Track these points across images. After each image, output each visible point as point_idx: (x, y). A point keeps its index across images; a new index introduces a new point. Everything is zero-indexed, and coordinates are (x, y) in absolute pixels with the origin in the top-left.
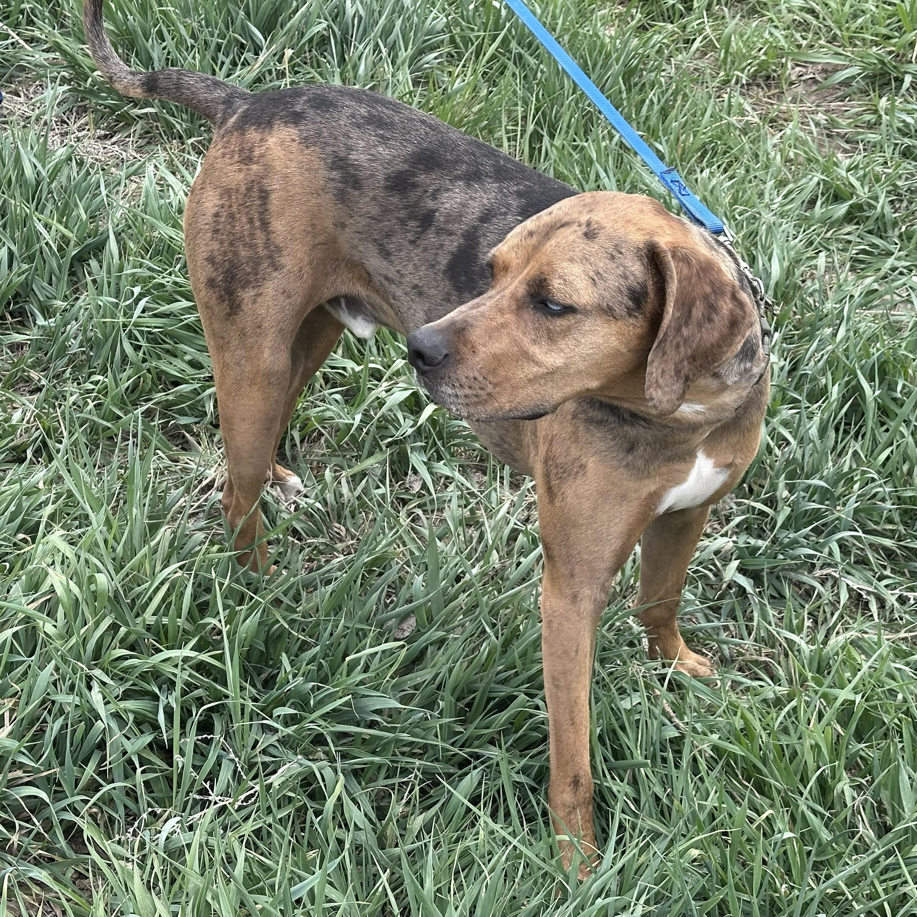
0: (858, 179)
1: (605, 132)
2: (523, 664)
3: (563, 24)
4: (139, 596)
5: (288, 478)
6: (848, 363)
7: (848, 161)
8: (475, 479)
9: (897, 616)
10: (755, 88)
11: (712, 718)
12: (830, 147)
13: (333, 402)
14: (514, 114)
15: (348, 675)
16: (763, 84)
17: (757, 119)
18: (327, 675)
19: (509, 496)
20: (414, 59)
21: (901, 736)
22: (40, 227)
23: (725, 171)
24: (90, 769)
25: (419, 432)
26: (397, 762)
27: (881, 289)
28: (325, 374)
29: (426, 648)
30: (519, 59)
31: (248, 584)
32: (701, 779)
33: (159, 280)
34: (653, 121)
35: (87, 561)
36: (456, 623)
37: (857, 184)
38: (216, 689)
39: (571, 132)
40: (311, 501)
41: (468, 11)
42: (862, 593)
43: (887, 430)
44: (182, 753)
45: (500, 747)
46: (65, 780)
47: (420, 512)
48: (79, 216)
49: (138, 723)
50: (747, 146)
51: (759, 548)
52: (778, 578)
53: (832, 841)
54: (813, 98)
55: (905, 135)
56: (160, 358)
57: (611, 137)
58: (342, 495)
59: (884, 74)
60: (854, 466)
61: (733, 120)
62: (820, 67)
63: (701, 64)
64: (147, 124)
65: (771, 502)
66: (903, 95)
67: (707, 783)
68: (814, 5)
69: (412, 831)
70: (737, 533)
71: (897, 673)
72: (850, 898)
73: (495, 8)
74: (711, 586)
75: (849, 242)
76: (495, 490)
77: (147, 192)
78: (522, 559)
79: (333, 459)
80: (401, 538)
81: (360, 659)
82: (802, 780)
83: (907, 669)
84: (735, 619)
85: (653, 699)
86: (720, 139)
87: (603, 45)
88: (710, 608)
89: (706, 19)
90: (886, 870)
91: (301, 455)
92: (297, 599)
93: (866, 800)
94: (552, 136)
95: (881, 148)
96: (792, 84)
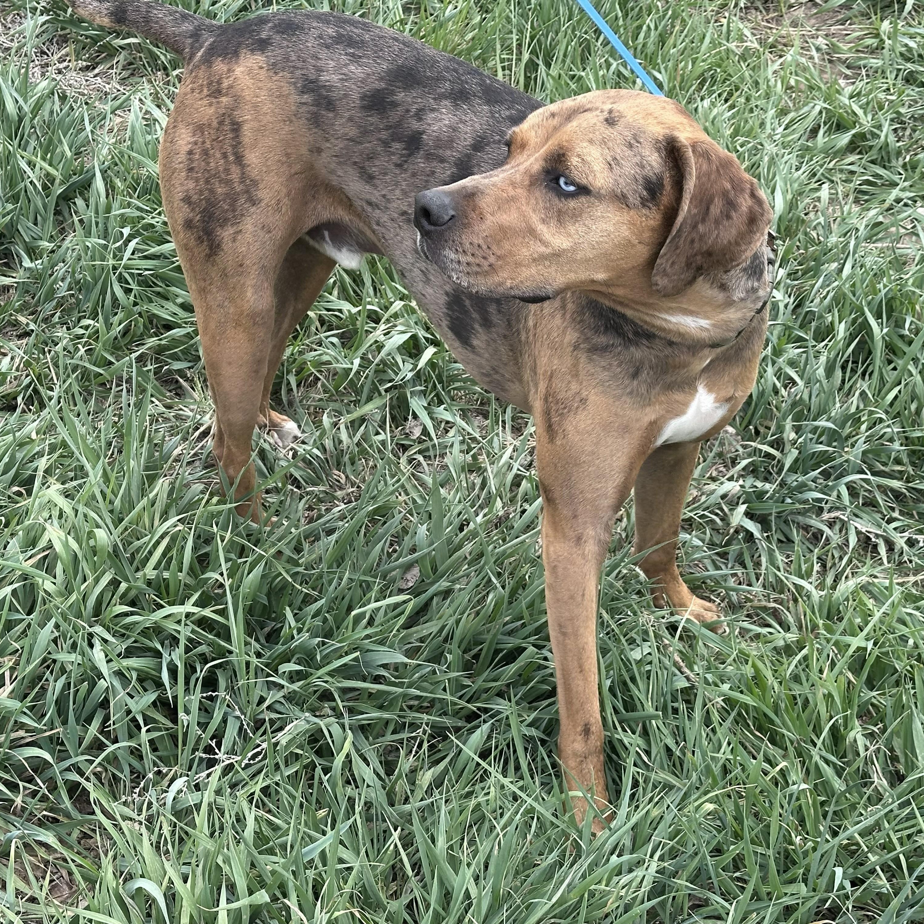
0: (861, 107)
1: (603, 60)
2: (531, 615)
4: (138, 550)
5: (284, 423)
6: (854, 299)
7: (850, 88)
8: (476, 423)
9: (906, 559)
10: (753, 11)
11: (722, 666)
12: (832, 73)
13: (330, 346)
14: (509, 42)
15: (354, 629)
16: (761, 8)
17: (756, 45)
18: (331, 628)
19: (511, 441)
21: (914, 683)
22: (23, 165)
23: (726, 101)
24: (93, 729)
25: (418, 376)
26: (404, 717)
27: (886, 221)
28: (320, 316)
29: (432, 599)
31: (248, 535)
32: (714, 730)
33: (149, 220)
34: (651, 48)
35: (85, 516)
36: (461, 573)
37: (860, 112)
38: (220, 645)
39: (568, 61)
40: (308, 448)
42: (871, 536)
43: (895, 369)
44: (187, 712)
45: (510, 701)
46: (68, 739)
47: (420, 458)
48: (63, 153)
49: (141, 680)
50: (747, 74)
51: (767, 492)
52: (786, 522)
53: (846, 792)
54: (813, 21)
55: (908, 60)
56: (151, 301)
57: (609, 65)
58: (340, 442)
60: (862, 406)
61: (732, 46)
64: (130, 54)
65: (778, 444)
66: (906, 18)
67: (719, 734)
69: (421, 787)
70: (742, 476)
71: (908, 618)
72: (866, 850)
74: (718, 530)
75: (852, 173)
76: (497, 434)
77: (133, 127)
78: (526, 506)
79: (331, 404)
80: (403, 486)
81: (364, 613)
82: (814, 730)
83: (916, 613)
84: (743, 564)
85: (662, 649)
86: (720, 66)
88: (718, 554)
91: (297, 400)
92: (298, 550)
93: (879, 749)
94: (548, 65)
95: (883, 72)
96: (791, 6)
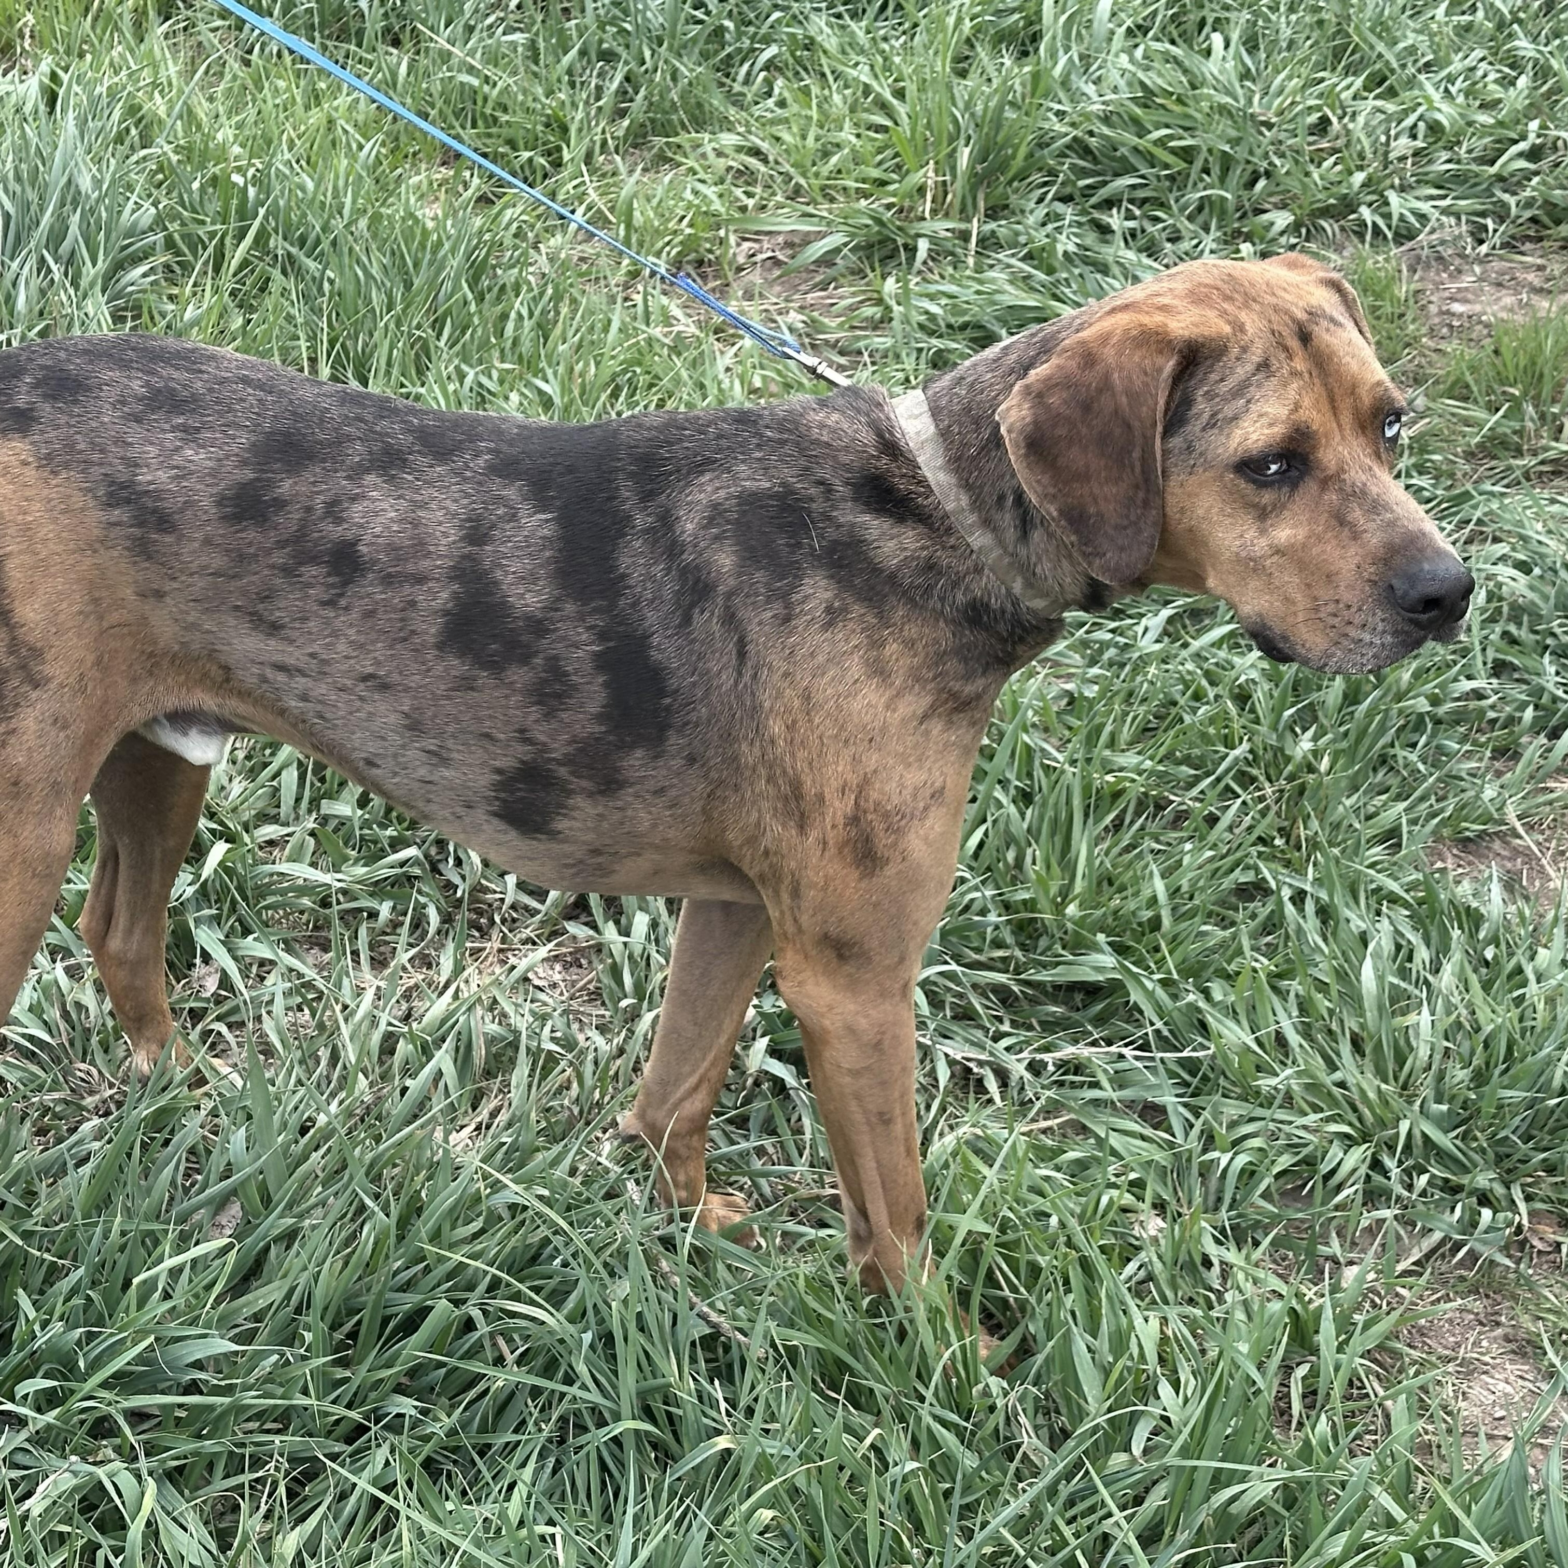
1: (451, 368)
3: (354, 202)
8: (311, 959)
9: (1030, 1094)
14: (295, 354)
15: (140, 1307)
16: (694, 274)
17: (693, 329)
18: (102, 1314)
19: (371, 981)
20: (109, 278)
25: (203, 893)
26: (243, 1443)
29: (267, 1249)
30: (290, 266)
34: (526, 347)
36: (313, 1200)
39: (395, 371)
41: (190, 192)
42: (971, 1065)
47: (221, 1029)
50: (684, 374)
53: (979, 1468)
54: (777, 289)
55: (931, 333)
57: (462, 376)
59: (884, 241)
61: (657, 331)
62: (780, 239)
63: (588, 250)
66: (919, 272)
68: (758, 142)
69: (282, 1559)
71: (1046, 1187)
72: (1022, 1553)
73: (235, 184)
74: (728, 1087)
76: (347, 973)
78: (409, 1082)
81: (155, 1279)
82: (919, 1376)
83: (1059, 1175)
84: (773, 1133)
86: (640, 364)
87: (425, 233)
88: (730, 1121)
89: (587, 178)
90: (1071, 1503)
92: (30, 1195)
93: (1025, 1394)
94: (364, 380)
95: (897, 356)
96: (740, 269)
